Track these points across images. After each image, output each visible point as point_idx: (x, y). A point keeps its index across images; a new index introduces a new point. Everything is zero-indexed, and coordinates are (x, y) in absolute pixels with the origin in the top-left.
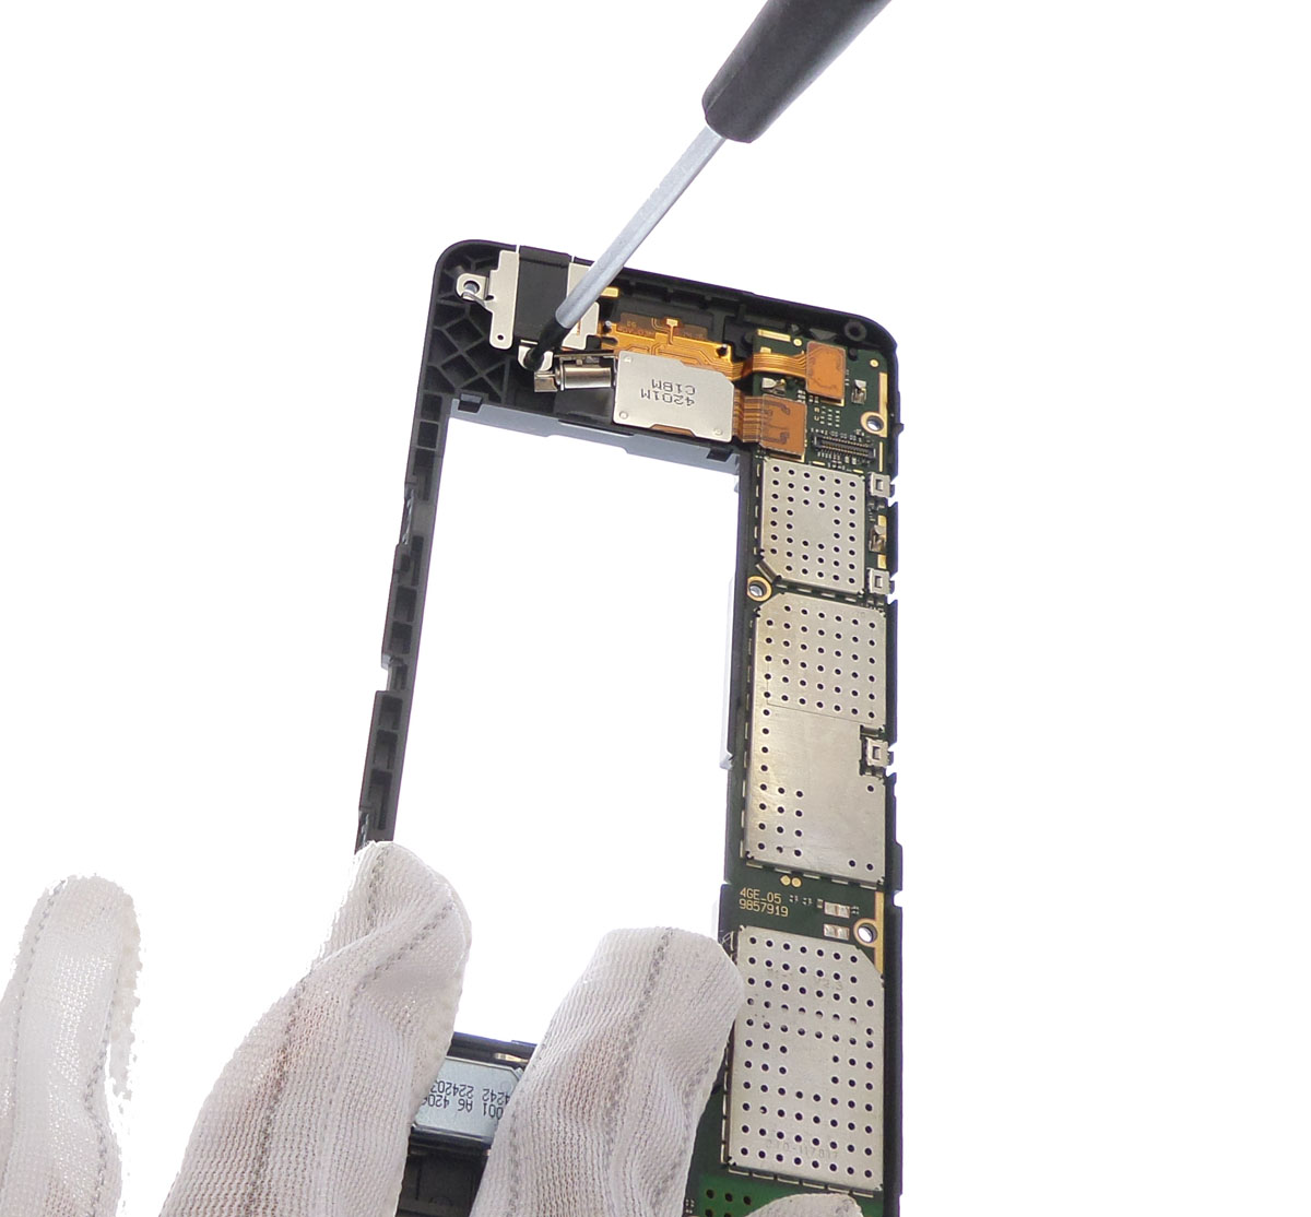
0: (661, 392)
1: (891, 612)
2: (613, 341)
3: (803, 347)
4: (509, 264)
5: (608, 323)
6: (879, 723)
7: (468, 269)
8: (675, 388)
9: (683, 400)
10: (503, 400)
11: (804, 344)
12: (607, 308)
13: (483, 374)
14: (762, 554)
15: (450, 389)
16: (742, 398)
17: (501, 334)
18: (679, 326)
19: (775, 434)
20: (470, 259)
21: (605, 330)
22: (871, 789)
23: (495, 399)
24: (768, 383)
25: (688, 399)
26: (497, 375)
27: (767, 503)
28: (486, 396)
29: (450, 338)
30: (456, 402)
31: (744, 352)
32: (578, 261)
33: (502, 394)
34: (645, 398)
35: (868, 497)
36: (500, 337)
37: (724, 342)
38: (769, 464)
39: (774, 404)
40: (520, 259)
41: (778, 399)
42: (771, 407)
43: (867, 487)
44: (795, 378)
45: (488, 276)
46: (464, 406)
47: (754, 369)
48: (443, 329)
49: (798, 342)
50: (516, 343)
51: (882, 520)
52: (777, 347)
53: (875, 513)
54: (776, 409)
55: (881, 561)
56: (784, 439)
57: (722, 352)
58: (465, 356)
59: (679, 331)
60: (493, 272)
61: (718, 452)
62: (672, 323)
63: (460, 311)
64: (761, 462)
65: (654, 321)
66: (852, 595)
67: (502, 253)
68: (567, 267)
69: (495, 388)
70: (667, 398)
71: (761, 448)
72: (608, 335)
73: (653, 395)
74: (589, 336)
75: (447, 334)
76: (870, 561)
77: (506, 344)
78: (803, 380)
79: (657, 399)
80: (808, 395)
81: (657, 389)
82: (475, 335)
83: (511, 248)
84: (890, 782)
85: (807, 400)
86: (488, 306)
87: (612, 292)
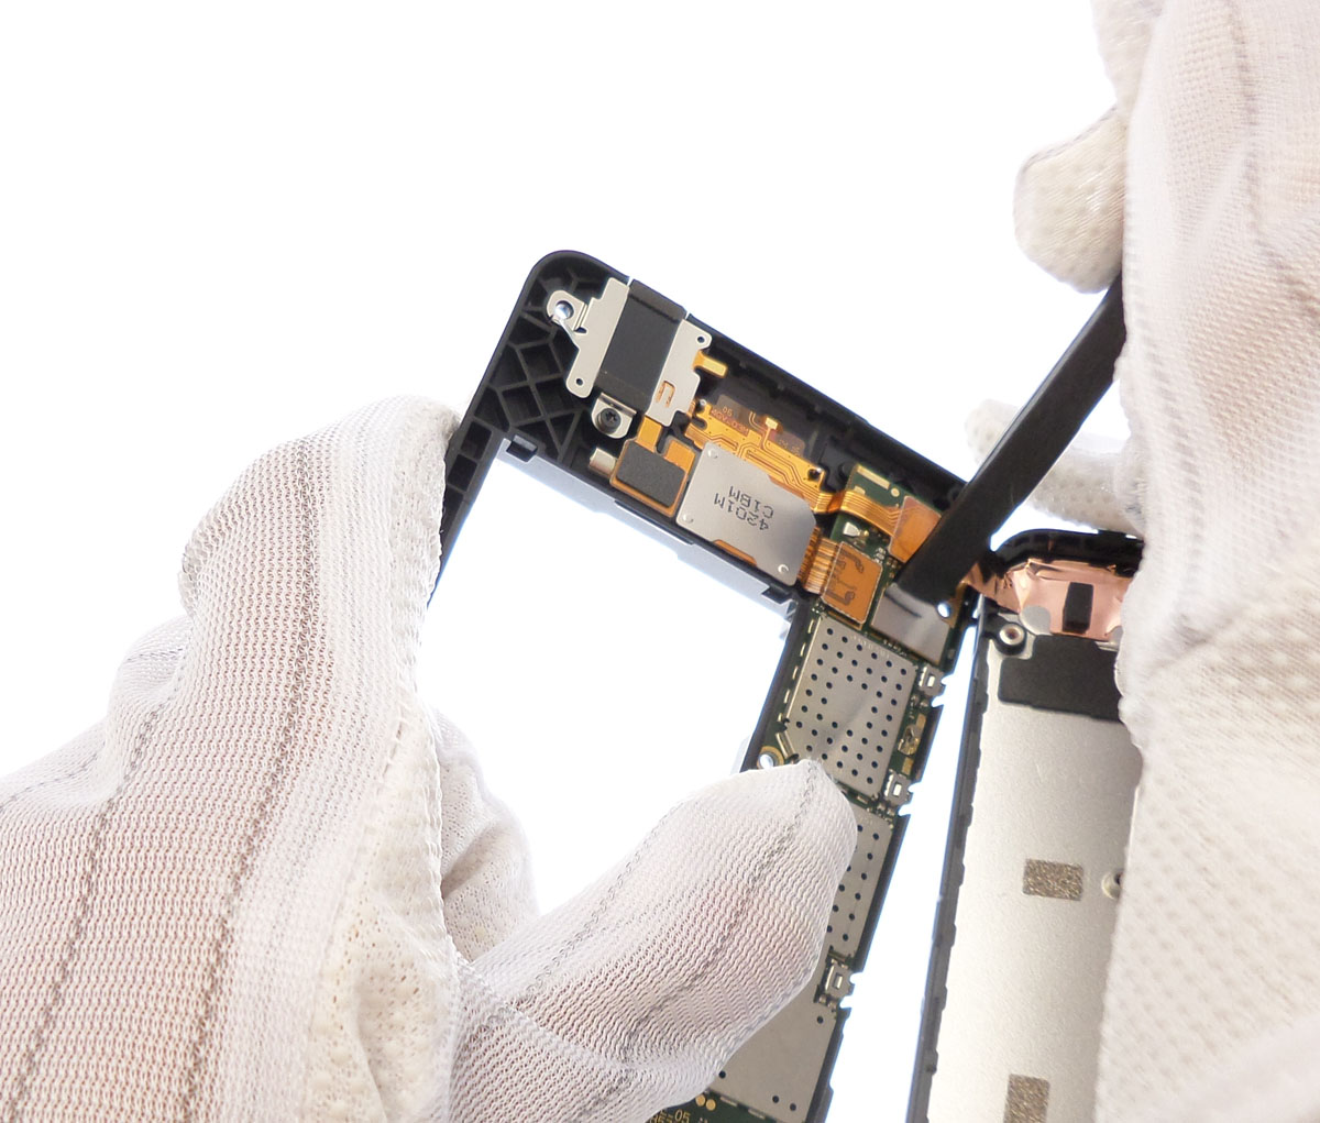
0: (738, 504)
1: (900, 824)
2: (702, 424)
3: (899, 500)
4: (614, 296)
5: (704, 402)
6: (849, 949)
7: (565, 285)
8: (753, 503)
9: (757, 522)
10: (561, 457)
11: (901, 496)
12: (708, 384)
13: (546, 416)
14: (786, 724)
15: (504, 426)
16: (819, 537)
17: (581, 377)
18: (778, 431)
19: (841, 591)
20: (573, 275)
21: (698, 408)
22: (820, 1020)
23: (551, 454)
24: (850, 529)
25: (762, 522)
26: (562, 423)
27: (809, 665)
28: (542, 446)
29: (522, 360)
30: (506, 443)
31: (836, 484)
32: (692, 319)
33: (562, 449)
34: (718, 505)
35: (915, 689)
36: (579, 381)
37: (820, 465)
38: (824, 622)
39: (850, 556)
40: (630, 296)
41: (855, 552)
42: (846, 559)
43: (917, 679)
44: (880, 532)
45: (587, 302)
46: (516, 450)
47: (841, 507)
48: (518, 349)
49: (895, 492)
50: (595, 393)
51: (921, 721)
52: (873, 491)
53: (917, 709)
54: (850, 564)
55: (907, 766)
56: (847, 599)
57: (813, 476)
58: (533, 388)
59: (777, 436)
60: (593, 299)
61: (777, 591)
62: (771, 423)
63: (542, 333)
64: (816, 617)
65: (752, 415)
66: (863, 796)
67: (611, 281)
68: (677, 322)
69: (555, 440)
70: (741, 513)
71: (821, 603)
72: (699, 415)
73: (726, 504)
74: (678, 412)
75: (520, 355)
76: (896, 761)
77: (583, 392)
78: (888, 537)
79: (730, 510)
80: (887, 556)
81: (732, 499)
82: (553, 368)
83: (622, 278)
84: (842, 1015)
85: (884, 561)
86: (576, 338)
87: (718, 369)
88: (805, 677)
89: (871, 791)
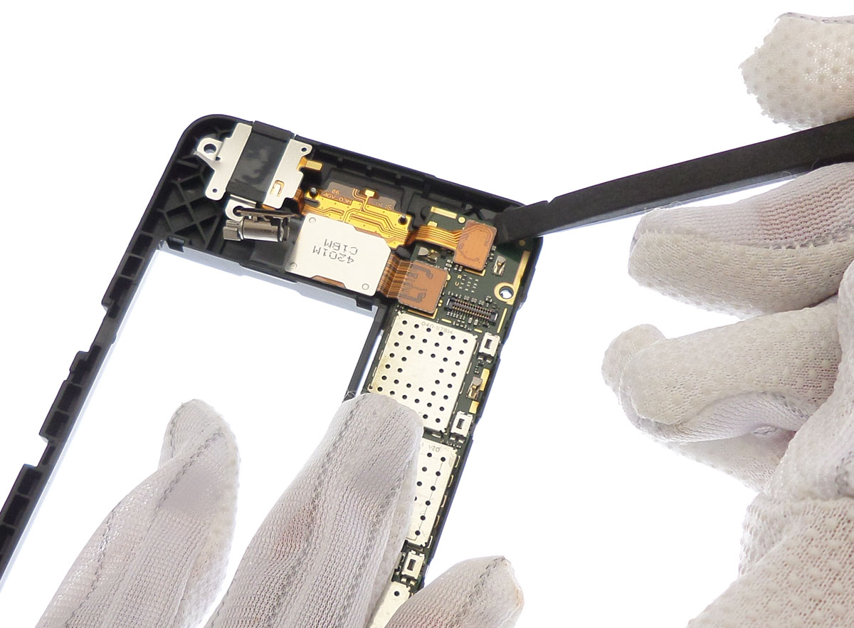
0: (331, 250)
1: (465, 449)
3: (465, 224)
4: (241, 135)
5: (309, 188)
6: (422, 539)
7: (210, 134)
8: (342, 247)
9: (346, 259)
11: (467, 222)
12: (309, 178)
13: (197, 221)
19: (414, 293)
24: (423, 251)
25: (349, 258)
27: (389, 350)
32: (298, 138)
33: (207, 239)
34: (316, 253)
35: (476, 353)
36: (215, 190)
37: (408, 213)
38: (401, 317)
39: (423, 269)
40: (252, 132)
41: (428, 266)
42: (419, 271)
43: (478, 345)
44: (448, 249)
45: (223, 141)
46: (171, 245)
47: (418, 238)
48: (178, 183)
49: (462, 220)
51: (485, 374)
52: (444, 223)
53: (481, 366)
54: (422, 274)
55: (473, 407)
56: (420, 298)
57: (403, 221)
58: (189, 206)
59: (373, 201)
60: (227, 138)
61: (363, 302)
62: (370, 193)
64: (394, 315)
65: (355, 191)
66: (434, 432)
67: (238, 126)
68: (287, 142)
70: (333, 255)
71: (399, 304)
72: (314, 199)
73: (322, 251)
74: (286, 198)
76: (462, 405)
77: (217, 197)
78: (454, 252)
79: (325, 255)
80: (454, 264)
81: (327, 247)
83: (246, 122)
85: (452, 269)
86: (213, 165)
87: (316, 166)
88: (385, 356)
89: (440, 428)
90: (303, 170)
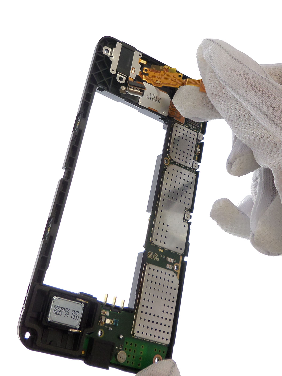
1: (197, 174)
6: (189, 207)
7: (107, 45)
8: (156, 97)
9: (157, 101)
10: (110, 90)
12: (143, 66)
13: (105, 79)
14: (170, 152)
15: (97, 84)
17: (113, 69)
19: (178, 116)
20: (108, 42)
25: (158, 101)
26: (109, 81)
27: (173, 136)
29: (98, 66)
30: (98, 88)
32: (137, 50)
33: (110, 88)
34: (148, 98)
35: (197, 139)
36: (113, 70)
38: (176, 125)
40: (122, 46)
43: (197, 136)
45: (112, 49)
46: (100, 89)
48: (97, 62)
50: (117, 73)
51: (198, 147)
53: (198, 144)
55: (197, 158)
56: (180, 118)
58: (102, 73)
60: (114, 48)
61: (163, 118)
63: (102, 58)
64: (173, 124)
66: (188, 167)
67: (118, 43)
68: (134, 52)
69: (108, 85)
70: (153, 100)
71: (174, 119)
73: (150, 98)
74: (137, 75)
77: (114, 73)
79: (151, 99)
81: (151, 96)
83: (120, 42)
84: (189, 224)
86: (111, 59)
88: (173, 139)
89: (190, 166)
90: (140, 63)
